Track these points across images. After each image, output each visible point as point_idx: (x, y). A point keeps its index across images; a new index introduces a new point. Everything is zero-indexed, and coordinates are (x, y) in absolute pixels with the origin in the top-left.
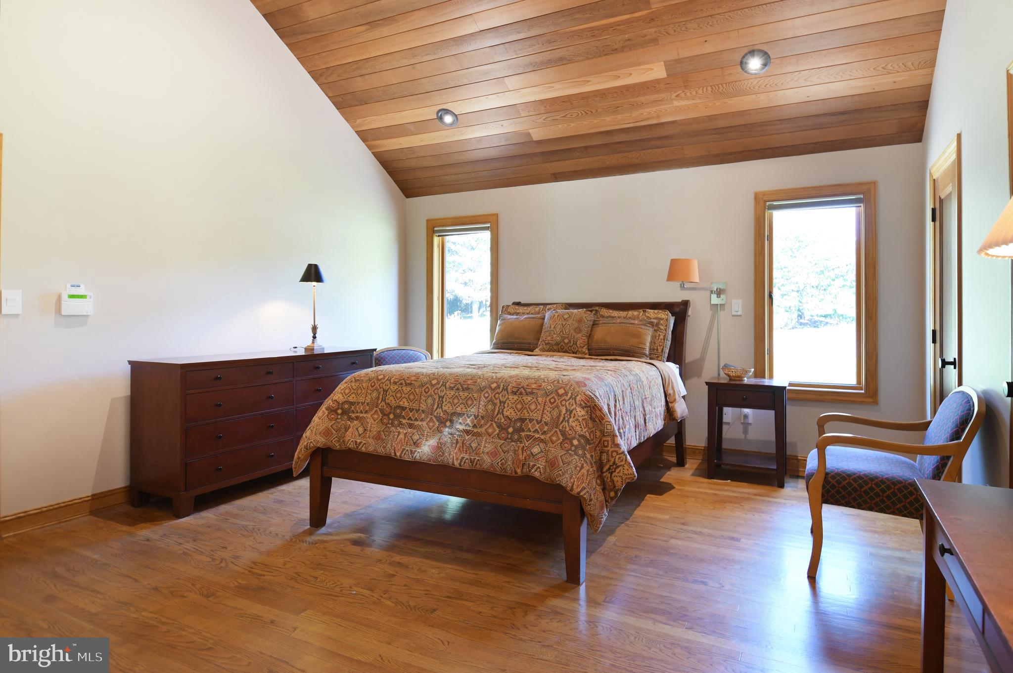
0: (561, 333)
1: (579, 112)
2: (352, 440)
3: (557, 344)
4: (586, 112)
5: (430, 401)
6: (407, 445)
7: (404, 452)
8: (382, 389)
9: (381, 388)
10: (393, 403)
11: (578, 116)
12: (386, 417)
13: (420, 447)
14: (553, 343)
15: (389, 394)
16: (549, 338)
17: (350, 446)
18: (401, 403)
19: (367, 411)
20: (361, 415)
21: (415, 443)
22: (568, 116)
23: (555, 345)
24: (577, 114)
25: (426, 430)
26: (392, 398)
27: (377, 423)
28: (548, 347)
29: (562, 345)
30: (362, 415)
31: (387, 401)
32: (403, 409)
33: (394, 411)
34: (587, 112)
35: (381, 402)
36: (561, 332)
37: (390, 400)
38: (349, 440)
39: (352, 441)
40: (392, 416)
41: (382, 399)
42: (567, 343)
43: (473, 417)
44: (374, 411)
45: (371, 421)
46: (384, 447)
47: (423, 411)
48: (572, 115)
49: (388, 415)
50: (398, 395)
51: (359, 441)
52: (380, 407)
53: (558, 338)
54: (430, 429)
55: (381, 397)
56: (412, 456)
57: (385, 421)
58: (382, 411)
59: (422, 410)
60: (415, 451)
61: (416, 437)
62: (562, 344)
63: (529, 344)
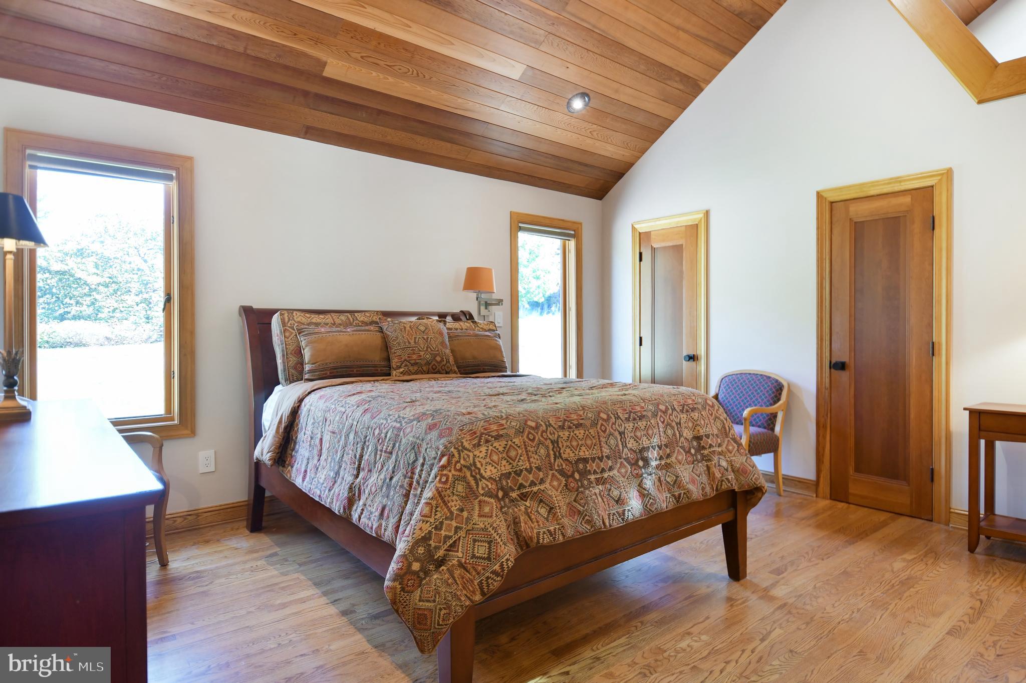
0: (429, 350)
1: (410, 69)
2: (542, 531)
3: (428, 363)
4: (418, 74)
5: (612, 442)
6: (609, 508)
7: (611, 517)
8: (549, 441)
9: (546, 439)
10: (572, 457)
11: (406, 73)
12: (571, 479)
13: (627, 503)
14: (423, 362)
15: (563, 446)
16: (415, 357)
17: (545, 541)
18: (581, 453)
19: (542, 479)
20: (535, 489)
21: (617, 502)
22: (396, 68)
23: (426, 364)
24: (406, 70)
25: (620, 479)
26: (568, 450)
27: (561, 492)
28: (416, 368)
29: (434, 365)
30: (537, 488)
31: (564, 456)
32: (585, 460)
33: (577, 467)
34: (420, 74)
35: (555, 460)
36: (427, 348)
37: (568, 454)
38: (538, 533)
39: (544, 533)
40: (577, 476)
41: (555, 454)
42: (441, 362)
43: (657, 448)
44: (550, 477)
45: (553, 494)
46: (588, 522)
47: (608, 457)
48: (400, 69)
49: (572, 476)
50: (575, 443)
51: (552, 528)
52: (557, 468)
53: (428, 356)
54: (624, 477)
55: (552, 453)
56: (623, 519)
57: (572, 485)
58: (562, 472)
59: (606, 456)
60: (624, 511)
61: (616, 493)
62: (434, 362)
63: (375, 366)
